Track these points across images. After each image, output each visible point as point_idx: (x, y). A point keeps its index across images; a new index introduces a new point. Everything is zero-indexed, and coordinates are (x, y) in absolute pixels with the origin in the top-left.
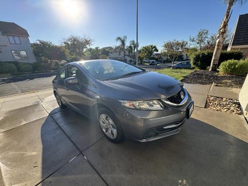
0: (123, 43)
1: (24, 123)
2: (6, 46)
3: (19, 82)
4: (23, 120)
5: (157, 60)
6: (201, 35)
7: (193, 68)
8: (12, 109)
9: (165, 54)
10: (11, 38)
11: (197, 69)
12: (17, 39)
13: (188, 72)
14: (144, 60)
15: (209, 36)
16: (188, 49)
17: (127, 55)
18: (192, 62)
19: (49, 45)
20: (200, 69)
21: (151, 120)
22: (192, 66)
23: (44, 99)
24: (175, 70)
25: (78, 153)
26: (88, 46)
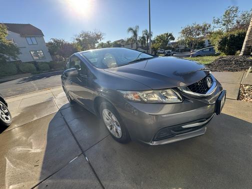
0: (135, 33)
1: (35, 118)
2: (25, 47)
3: (37, 81)
4: (35, 116)
5: (173, 49)
6: (229, 13)
7: (218, 54)
8: (28, 106)
9: (183, 42)
10: (28, 39)
11: (224, 55)
12: (33, 39)
13: (211, 59)
14: (159, 51)
15: (239, 14)
16: (211, 33)
17: (140, 47)
18: (216, 48)
19: (62, 43)
20: (227, 55)
21: (165, 116)
22: (217, 51)
23: (57, 95)
24: (195, 58)
25: (80, 152)
26: (99, 41)
